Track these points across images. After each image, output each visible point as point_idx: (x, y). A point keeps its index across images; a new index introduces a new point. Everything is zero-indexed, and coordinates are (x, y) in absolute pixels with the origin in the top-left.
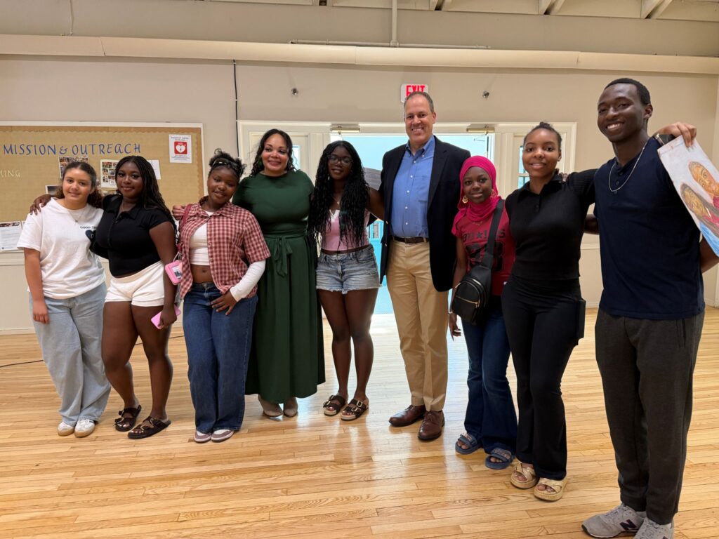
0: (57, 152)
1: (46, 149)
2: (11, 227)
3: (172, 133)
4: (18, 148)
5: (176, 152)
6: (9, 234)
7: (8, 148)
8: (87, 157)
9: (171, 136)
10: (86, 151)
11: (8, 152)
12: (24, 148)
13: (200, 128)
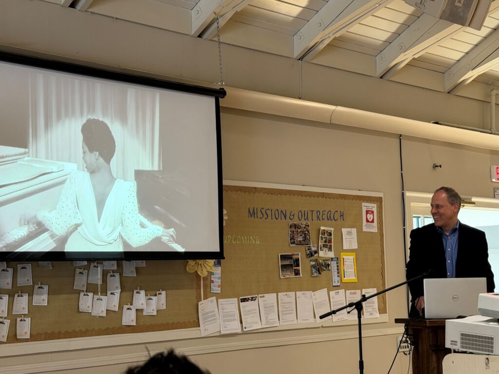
0: (288, 217)
1: (280, 213)
2: (250, 302)
3: (364, 201)
4: (259, 212)
5: (367, 221)
6: (249, 311)
7: (251, 211)
8: (309, 224)
9: (364, 204)
10: (307, 217)
11: (251, 217)
12: (263, 211)
13: (382, 198)
